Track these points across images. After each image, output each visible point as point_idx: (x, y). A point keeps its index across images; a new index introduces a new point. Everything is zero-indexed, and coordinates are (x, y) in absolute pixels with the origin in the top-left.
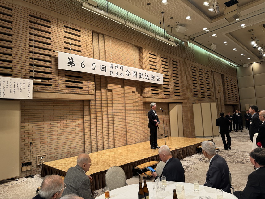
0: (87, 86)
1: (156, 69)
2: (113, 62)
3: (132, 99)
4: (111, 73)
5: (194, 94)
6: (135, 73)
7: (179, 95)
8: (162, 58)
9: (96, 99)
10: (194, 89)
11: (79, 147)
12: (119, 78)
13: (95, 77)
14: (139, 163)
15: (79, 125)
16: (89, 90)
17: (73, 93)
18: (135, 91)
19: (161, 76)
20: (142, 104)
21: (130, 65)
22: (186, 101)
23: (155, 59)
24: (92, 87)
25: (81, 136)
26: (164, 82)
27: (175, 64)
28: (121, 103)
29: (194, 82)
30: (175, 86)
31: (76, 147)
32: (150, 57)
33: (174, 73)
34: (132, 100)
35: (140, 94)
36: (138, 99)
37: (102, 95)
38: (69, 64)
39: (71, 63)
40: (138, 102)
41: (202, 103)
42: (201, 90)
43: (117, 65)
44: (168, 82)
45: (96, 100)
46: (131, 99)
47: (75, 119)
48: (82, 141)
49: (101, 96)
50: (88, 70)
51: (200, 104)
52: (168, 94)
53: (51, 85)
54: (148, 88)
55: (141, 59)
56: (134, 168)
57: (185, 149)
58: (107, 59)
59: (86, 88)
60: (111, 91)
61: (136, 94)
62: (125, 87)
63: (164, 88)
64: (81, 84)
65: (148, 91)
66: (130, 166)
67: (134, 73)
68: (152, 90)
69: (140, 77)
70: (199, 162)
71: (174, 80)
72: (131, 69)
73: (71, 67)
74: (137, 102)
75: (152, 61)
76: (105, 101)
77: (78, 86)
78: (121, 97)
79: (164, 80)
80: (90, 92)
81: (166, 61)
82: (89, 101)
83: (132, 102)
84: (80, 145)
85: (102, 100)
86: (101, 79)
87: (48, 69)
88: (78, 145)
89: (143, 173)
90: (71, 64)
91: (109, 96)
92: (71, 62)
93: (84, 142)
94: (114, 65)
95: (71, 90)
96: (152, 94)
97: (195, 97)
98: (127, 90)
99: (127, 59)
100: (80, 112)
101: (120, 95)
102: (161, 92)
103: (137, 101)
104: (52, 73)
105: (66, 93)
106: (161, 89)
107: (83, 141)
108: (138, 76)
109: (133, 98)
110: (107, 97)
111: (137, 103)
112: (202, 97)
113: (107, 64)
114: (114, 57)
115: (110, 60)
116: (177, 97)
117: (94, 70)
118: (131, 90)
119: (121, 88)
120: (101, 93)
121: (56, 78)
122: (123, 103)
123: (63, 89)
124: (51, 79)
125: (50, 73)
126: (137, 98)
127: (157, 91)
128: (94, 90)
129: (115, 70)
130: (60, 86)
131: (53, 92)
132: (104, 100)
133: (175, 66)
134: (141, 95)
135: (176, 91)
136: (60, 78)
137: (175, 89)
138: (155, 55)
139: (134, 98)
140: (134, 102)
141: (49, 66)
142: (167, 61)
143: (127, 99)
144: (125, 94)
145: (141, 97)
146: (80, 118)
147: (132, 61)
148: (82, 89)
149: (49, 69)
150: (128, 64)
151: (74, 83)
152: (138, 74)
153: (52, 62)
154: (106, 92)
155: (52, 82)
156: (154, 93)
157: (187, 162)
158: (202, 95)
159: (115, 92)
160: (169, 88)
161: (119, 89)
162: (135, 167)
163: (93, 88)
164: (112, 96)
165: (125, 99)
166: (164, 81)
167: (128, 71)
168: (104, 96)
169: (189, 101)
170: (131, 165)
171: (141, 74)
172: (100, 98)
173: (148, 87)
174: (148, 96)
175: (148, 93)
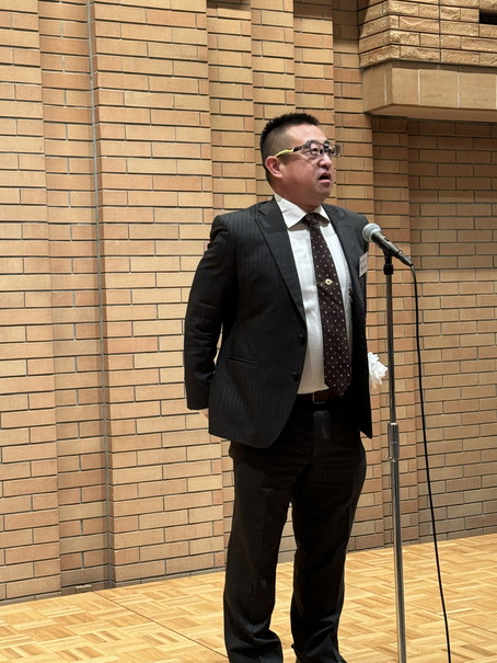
61: (270, 18)
83: (203, 103)
139: (235, 59)
144: (100, 12)
145: (350, 61)
174: (433, 40)
175: (435, 14)
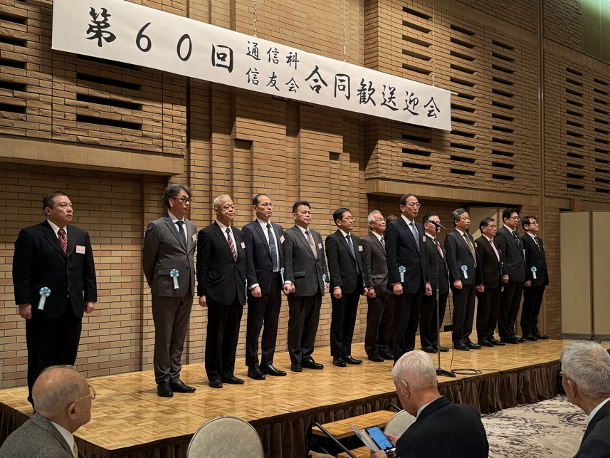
0: (158, 121)
1: (427, 73)
2: (261, 36)
3: (327, 180)
4: (252, 75)
5: (569, 175)
6: (342, 81)
7: (510, 175)
8: (453, 27)
9: (188, 172)
10: (569, 154)
11: (120, 344)
12: (282, 99)
13: (188, 87)
14: (332, 413)
15: (124, 267)
16: (165, 137)
17: (106, 143)
18: (340, 151)
19: (444, 98)
20: (365, 201)
21: (325, 49)
22: (535, 201)
23: (427, 31)
24: (175, 126)
25: (128, 304)
26: (455, 123)
27: (501, 54)
28: (284, 192)
29: (573, 129)
30: (495, 140)
31: (108, 345)
32: (405, 23)
33: (495, 91)
34: (325, 185)
35: (357, 165)
36: (348, 184)
37: (214, 158)
38: (92, 34)
39: (99, 29)
40: (348, 193)
41: (598, 210)
42: (597, 160)
43: (274, 45)
44: (471, 123)
45: (189, 178)
46: (322, 179)
47: (108, 241)
48: (133, 323)
49: (211, 161)
50: (162, 59)
51: (588, 213)
52: (466, 169)
53: (21, 110)
54: (389, 143)
55: (370, 29)
56: (311, 430)
57: (513, 379)
58: (237, 23)
59: (155, 130)
60: (247, 144)
61: (344, 163)
62: (304, 133)
63: (453, 145)
64: (136, 113)
65: (389, 153)
66: (296, 423)
67: (339, 83)
68: (405, 151)
69: (363, 100)
70: (562, 427)
71: (494, 116)
72: (331, 66)
73: (100, 44)
74: (343, 193)
75: (415, 37)
76: (222, 183)
77: (124, 119)
78: (284, 170)
79: (456, 116)
80: (170, 144)
81: (470, 42)
82: (163, 179)
83: (327, 190)
84: (124, 337)
85: (211, 179)
86: (214, 99)
87: (11, 47)
88: (117, 338)
89: (342, 451)
90: (98, 35)
91: (240, 166)
92: (99, 27)
93: (141, 326)
94: (264, 45)
95: (97, 133)
96: (405, 164)
97: (569, 186)
98: (309, 146)
99: (316, 24)
100: (128, 215)
101: (282, 164)
102: (439, 161)
103: (344, 188)
104: (28, 66)
105: (79, 143)
106: (441, 149)
107: (138, 323)
108: (354, 92)
109: (333, 176)
110: (232, 167)
111: (345, 198)
112: (598, 190)
113: (239, 41)
114: (267, 15)
115: (248, 27)
116: (502, 181)
117: (185, 59)
118: (324, 148)
119: (288, 134)
120: (211, 150)
121: (42, 83)
122: (290, 194)
123: (66, 128)
124: (22, 87)
125: (21, 65)
126: (345, 178)
127: (425, 158)
128: (185, 139)
129: (265, 68)
130: (56, 115)
131: (28, 135)
132: (219, 177)
133: (502, 63)
134: (360, 169)
135: (499, 159)
136: (58, 86)
137: (494, 152)
138: (426, 17)
139: (335, 176)
140: (334, 192)
141: (16, 36)
142: (474, 44)
143: (308, 178)
144: (302, 161)
145: (363, 177)
146: (129, 241)
147: (335, 36)
148: (139, 133)
149: (18, 48)
150: (319, 47)
151: (108, 107)
152: (355, 86)
153: (29, 21)
154: (228, 148)
155: (25, 99)
156: (411, 161)
157: (514, 424)
158: (597, 180)
159: (263, 151)
160: (472, 148)
161: (277, 142)
162: (315, 428)
163: (179, 130)
164: (252, 164)
165: (299, 179)
166: (453, 119)
167: (316, 71)
168: (220, 165)
169: (547, 200)
170: (302, 421)
171: (367, 87)
172: (207, 170)
173: (391, 138)
174: (390, 172)
175: (390, 163)
